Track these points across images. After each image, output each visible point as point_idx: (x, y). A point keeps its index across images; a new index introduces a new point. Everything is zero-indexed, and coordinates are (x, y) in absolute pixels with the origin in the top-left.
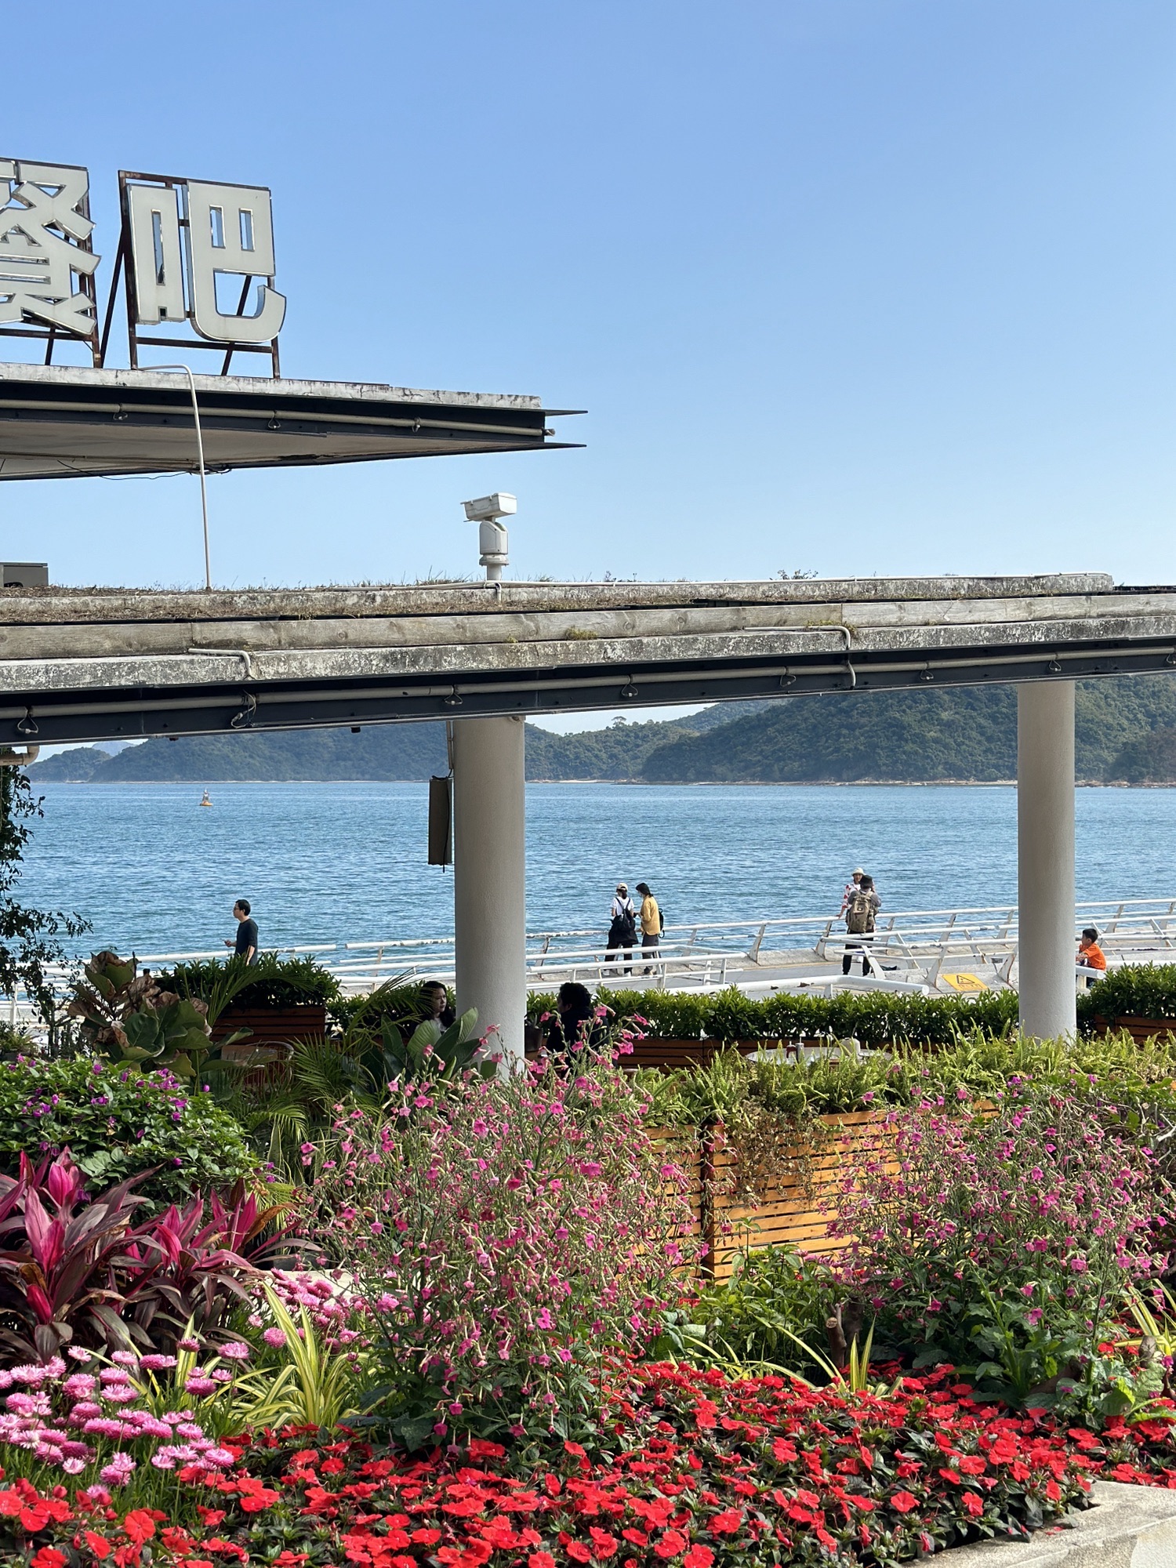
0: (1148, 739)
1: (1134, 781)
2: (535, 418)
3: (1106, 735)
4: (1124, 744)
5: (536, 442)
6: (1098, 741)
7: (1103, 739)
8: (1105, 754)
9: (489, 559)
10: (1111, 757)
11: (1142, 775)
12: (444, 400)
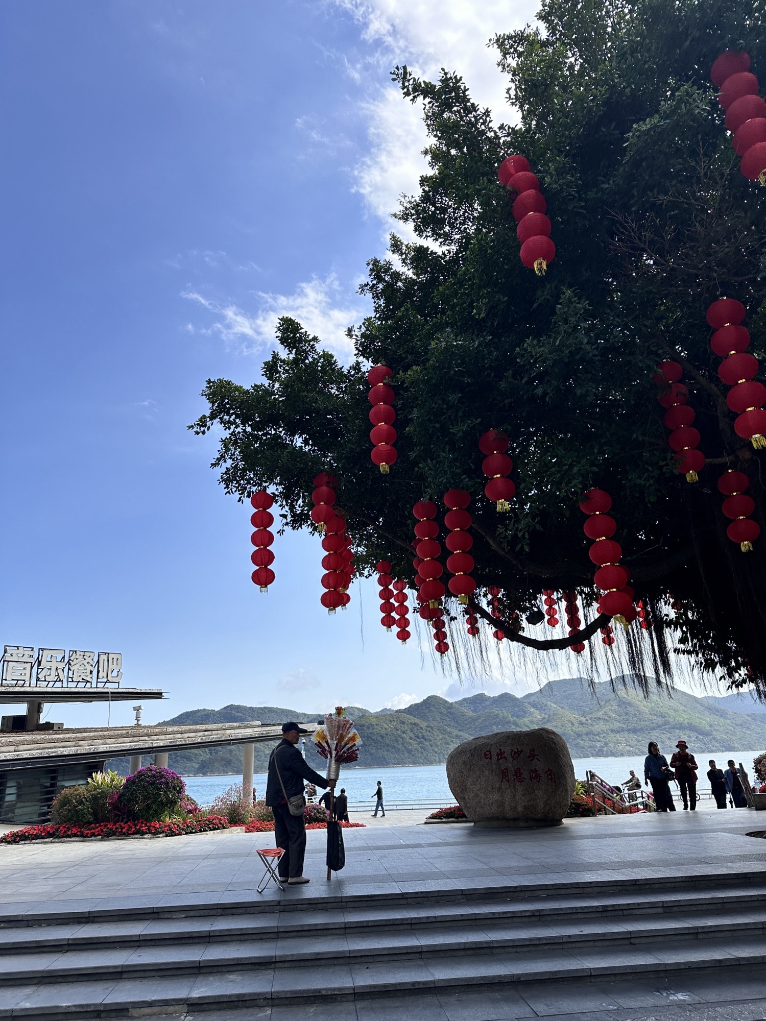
0: (210, 758)
1: (204, 774)
2: (161, 694)
3: (195, 758)
4: (201, 761)
5: (161, 698)
6: (193, 760)
7: (193, 758)
8: (194, 764)
9: (137, 719)
10: (197, 766)
11: (207, 772)
12: (147, 691)
